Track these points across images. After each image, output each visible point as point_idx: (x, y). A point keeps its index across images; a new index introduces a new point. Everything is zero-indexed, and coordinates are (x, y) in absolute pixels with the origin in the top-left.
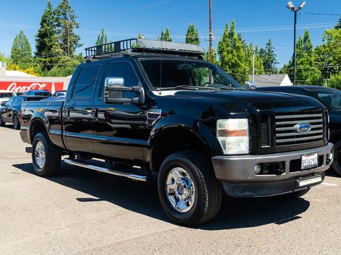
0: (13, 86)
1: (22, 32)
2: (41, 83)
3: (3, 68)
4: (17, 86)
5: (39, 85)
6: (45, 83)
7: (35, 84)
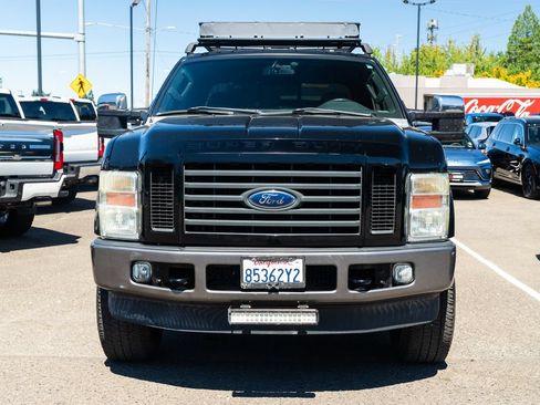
0: (473, 105)
1: (529, 9)
2: (523, 100)
3: (468, 75)
4: (479, 105)
5: (519, 102)
6: (532, 100)
7: (512, 101)
